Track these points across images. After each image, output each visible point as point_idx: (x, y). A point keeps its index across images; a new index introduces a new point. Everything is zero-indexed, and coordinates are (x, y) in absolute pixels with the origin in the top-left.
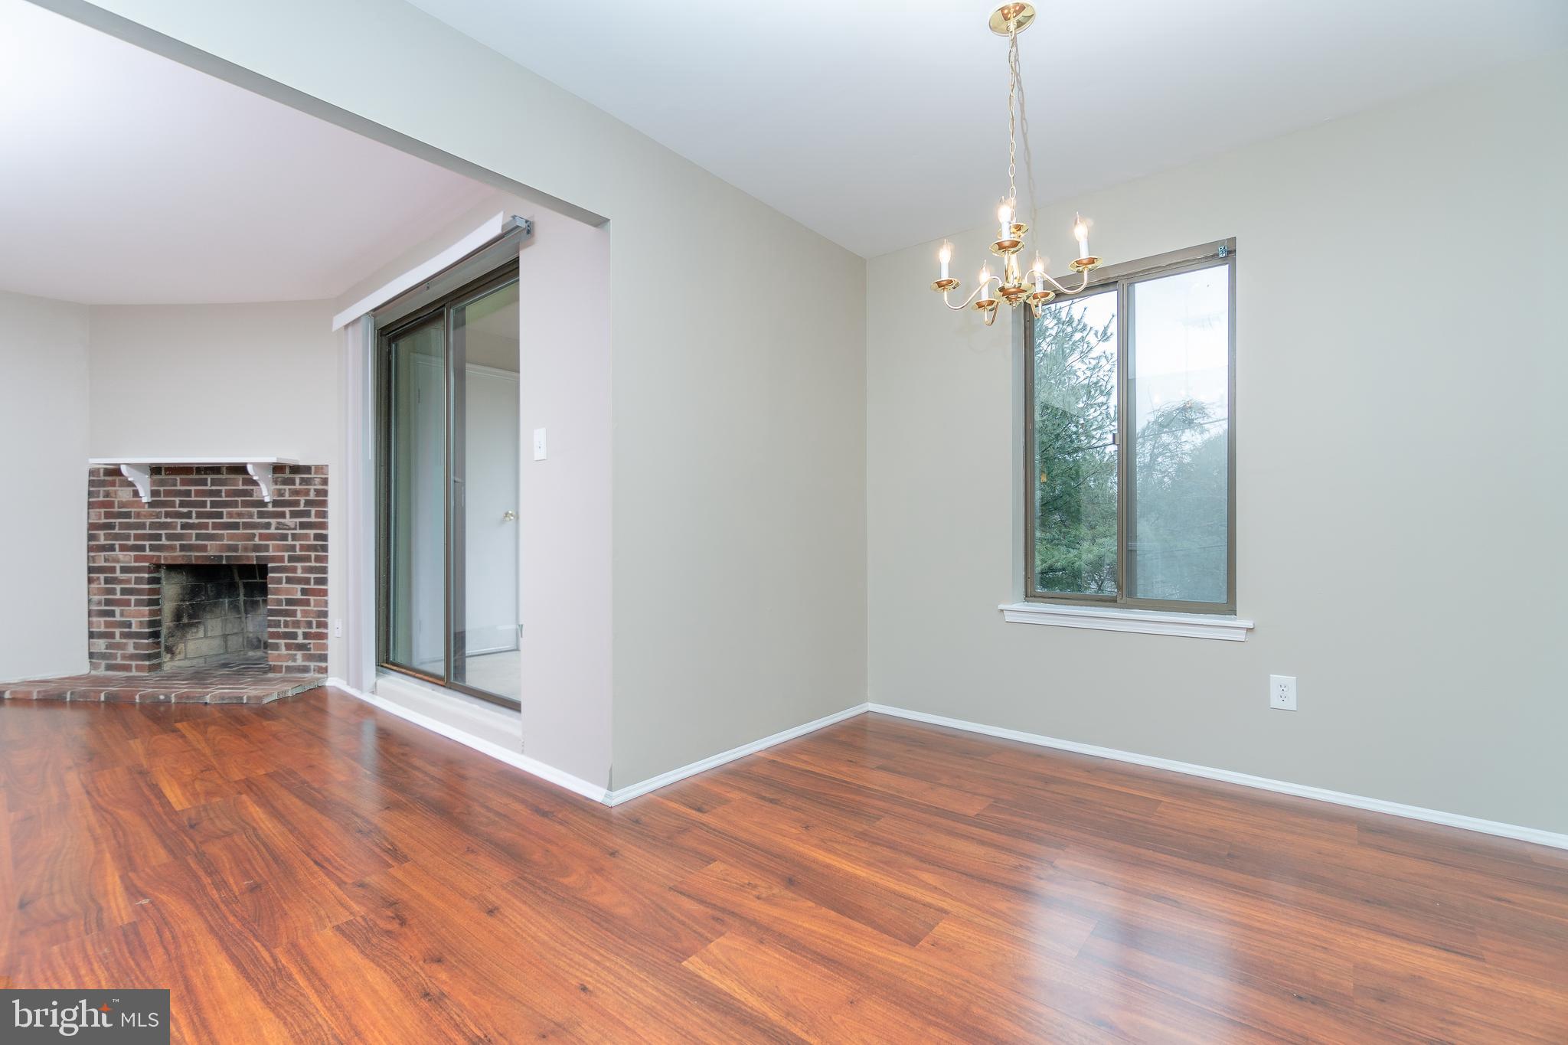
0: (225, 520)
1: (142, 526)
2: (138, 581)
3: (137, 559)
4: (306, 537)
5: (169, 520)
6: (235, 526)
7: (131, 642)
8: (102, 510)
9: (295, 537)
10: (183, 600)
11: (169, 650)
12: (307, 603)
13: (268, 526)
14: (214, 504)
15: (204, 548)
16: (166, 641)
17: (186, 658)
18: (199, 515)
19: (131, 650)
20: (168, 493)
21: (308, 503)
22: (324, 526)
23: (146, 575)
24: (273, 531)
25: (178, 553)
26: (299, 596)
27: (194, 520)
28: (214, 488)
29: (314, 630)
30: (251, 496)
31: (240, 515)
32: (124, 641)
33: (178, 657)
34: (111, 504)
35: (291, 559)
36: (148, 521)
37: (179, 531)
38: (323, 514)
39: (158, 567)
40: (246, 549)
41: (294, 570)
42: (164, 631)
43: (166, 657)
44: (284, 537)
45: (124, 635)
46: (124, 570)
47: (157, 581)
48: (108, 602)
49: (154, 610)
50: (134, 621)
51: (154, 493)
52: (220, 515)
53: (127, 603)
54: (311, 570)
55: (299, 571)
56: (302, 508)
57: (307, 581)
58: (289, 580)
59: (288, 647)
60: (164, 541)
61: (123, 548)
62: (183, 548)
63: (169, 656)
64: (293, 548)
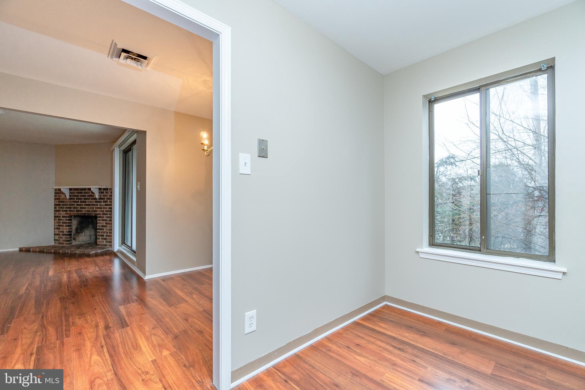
0: (87, 203)
1: (67, 205)
2: (66, 220)
3: (66, 214)
4: (106, 208)
5: (73, 203)
6: (89, 205)
7: (64, 236)
8: (58, 200)
9: (104, 208)
10: (78, 225)
11: (74, 239)
12: (107, 227)
13: (97, 205)
14: (84, 199)
15: (81, 211)
16: (73, 237)
17: (79, 241)
18: (81, 202)
19: (64, 239)
20: (73, 196)
21: (108, 199)
22: (111, 205)
23: (68, 218)
24: (98, 206)
25: (75, 212)
26: (105, 225)
27: (79, 203)
28: (84, 194)
29: (108, 234)
30: (93, 196)
31: (91, 202)
32: (62, 236)
33: (77, 241)
34: (59, 199)
35: (103, 214)
36: (68, 203)
37: (76, 206)
38: (111, 202)
39: (71, 216)
40: (92, 211)
41: (104, 217)
42: (73, 234)
43: (73, 241)
44: (101, 208)
45: (63, 235)
46: (63, 217)
47: (71, 220)
48: (59, 226)
49: (70, 228)
50: (65, 231)
51: (70, 196)
52: (86, 202)
53: (63, 226)
54: (107, 217)
55: (105, 217)
56: (106, 200)
57: (106, 220)
58: (102, 220)
59: (102, 239)
60: (72, 209)
61: (63, 211)
62: (77, 211)
63: (74, 241)
64: (103, 211)
